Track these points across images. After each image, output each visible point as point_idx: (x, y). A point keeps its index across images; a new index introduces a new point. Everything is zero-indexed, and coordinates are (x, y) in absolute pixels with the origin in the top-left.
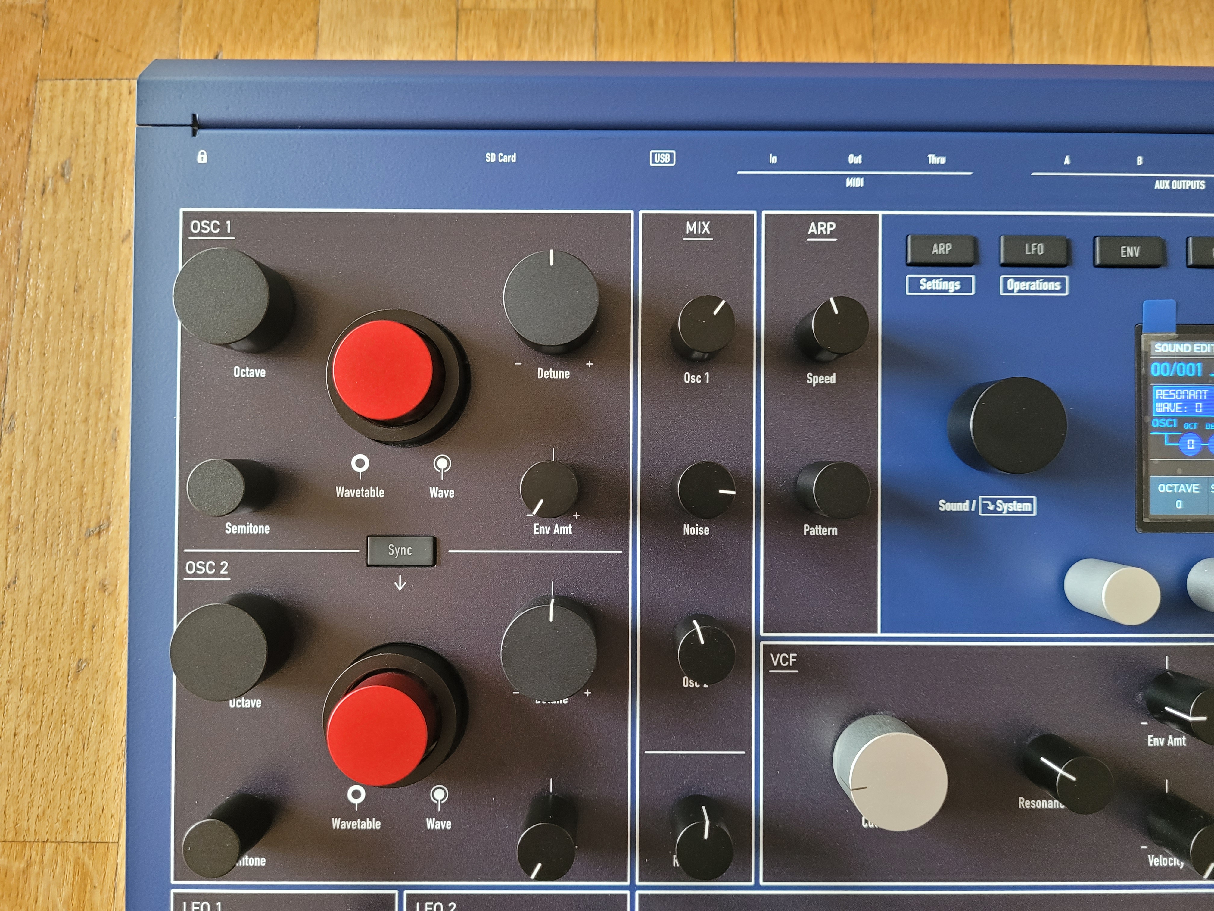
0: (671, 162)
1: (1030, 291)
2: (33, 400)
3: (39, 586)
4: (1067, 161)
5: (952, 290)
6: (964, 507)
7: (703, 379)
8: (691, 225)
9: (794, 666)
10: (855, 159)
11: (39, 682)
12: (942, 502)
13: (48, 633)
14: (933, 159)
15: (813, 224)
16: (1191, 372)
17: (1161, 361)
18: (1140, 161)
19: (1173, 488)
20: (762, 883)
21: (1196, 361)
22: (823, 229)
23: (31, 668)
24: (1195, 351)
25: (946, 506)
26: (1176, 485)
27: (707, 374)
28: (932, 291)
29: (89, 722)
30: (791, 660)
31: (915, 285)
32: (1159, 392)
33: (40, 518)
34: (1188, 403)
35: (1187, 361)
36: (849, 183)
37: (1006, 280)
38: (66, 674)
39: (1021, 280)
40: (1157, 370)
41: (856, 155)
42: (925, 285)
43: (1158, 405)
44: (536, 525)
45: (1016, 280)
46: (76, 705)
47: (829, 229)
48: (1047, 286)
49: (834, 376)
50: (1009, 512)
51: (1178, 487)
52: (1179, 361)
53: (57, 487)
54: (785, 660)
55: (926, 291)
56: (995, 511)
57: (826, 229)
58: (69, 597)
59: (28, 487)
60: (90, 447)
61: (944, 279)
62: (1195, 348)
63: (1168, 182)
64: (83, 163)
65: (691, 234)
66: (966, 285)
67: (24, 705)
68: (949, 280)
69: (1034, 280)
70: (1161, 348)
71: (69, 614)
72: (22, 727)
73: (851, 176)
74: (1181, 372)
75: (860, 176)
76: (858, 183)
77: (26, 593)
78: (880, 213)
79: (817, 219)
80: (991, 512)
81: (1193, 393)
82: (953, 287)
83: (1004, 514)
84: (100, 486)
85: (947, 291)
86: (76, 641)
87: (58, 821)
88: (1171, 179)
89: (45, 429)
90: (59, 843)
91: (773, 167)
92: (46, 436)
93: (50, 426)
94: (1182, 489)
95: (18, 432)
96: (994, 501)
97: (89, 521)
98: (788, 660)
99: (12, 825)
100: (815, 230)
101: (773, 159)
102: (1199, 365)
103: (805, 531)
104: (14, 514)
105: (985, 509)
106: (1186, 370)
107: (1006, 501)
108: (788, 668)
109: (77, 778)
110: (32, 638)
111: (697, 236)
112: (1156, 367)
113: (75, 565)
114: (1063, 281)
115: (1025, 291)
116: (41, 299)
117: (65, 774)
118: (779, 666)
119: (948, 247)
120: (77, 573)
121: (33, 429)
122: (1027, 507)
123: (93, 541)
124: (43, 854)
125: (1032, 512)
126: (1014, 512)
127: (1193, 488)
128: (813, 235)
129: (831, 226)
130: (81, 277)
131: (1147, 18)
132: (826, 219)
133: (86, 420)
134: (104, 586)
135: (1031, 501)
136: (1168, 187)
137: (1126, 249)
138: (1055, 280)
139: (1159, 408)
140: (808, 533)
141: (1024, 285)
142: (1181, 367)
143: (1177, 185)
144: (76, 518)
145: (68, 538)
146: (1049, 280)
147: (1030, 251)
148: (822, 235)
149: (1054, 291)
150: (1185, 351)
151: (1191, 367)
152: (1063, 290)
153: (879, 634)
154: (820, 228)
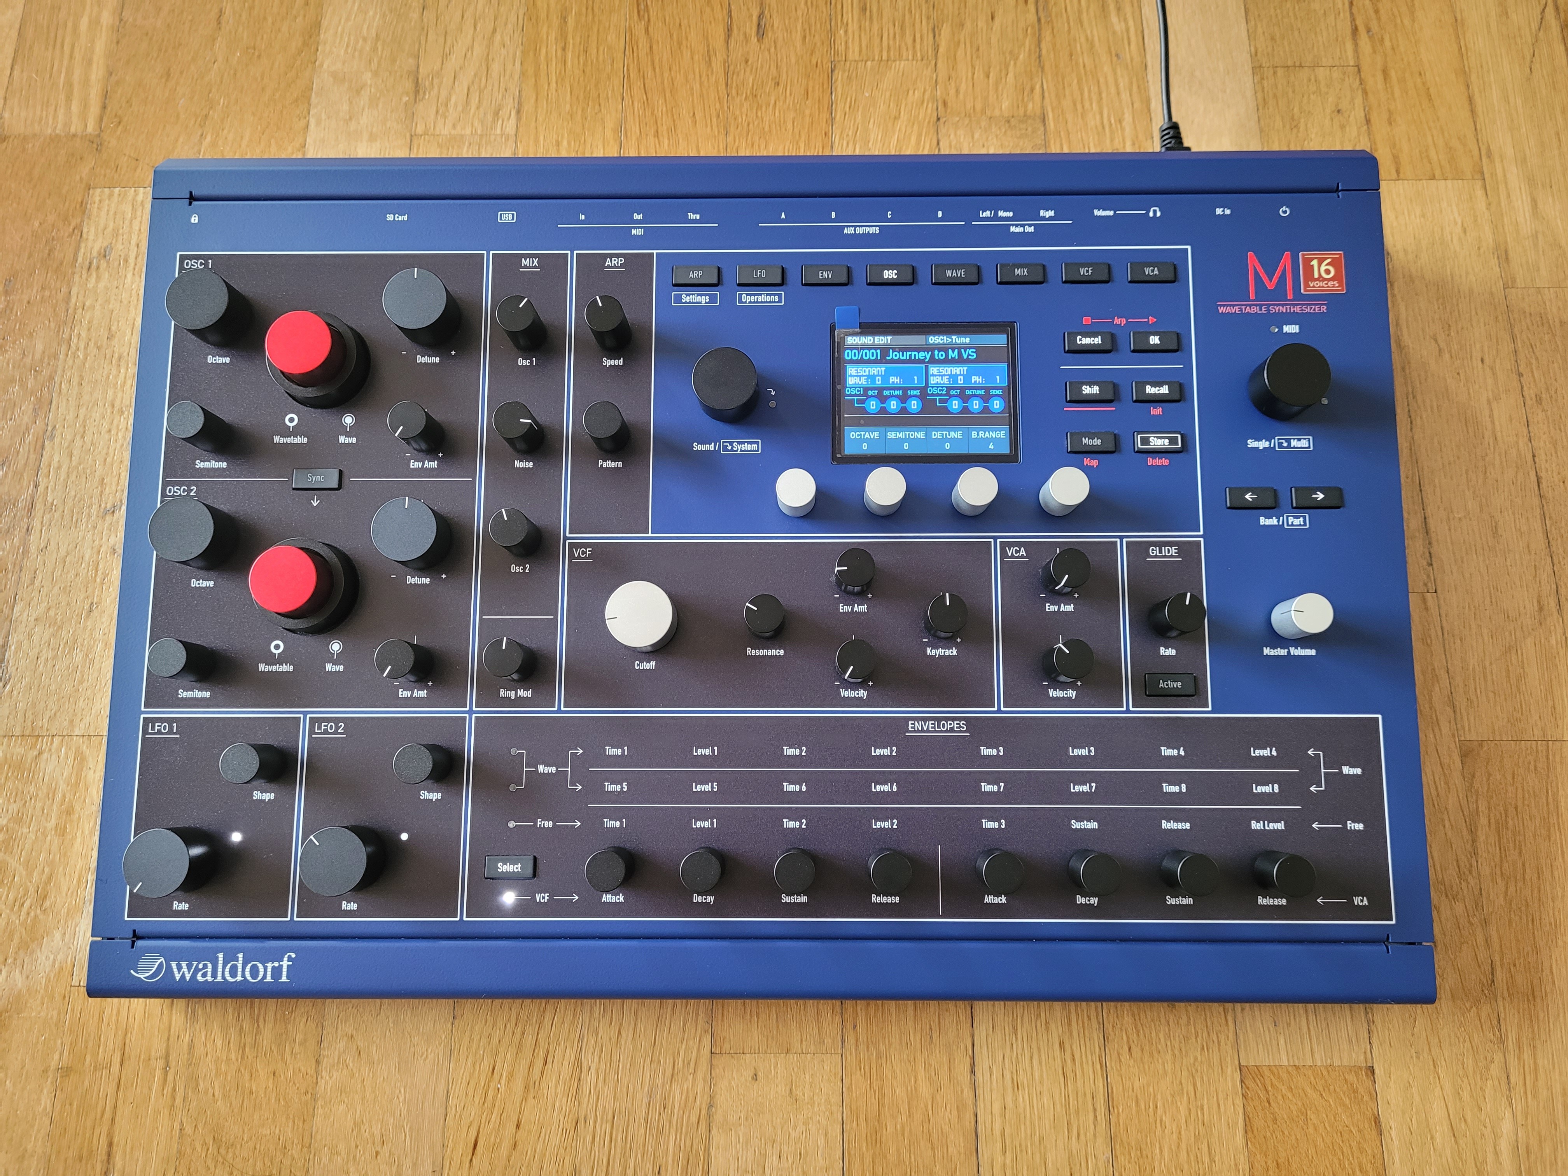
0: (513, 219)
1: (757, 302)
2: (70, 417)
3: (65, 550)
4: (783, 216)
5: (703, 302)
6: (711, 447)
7: (531, 362)
8: (525, 261)
9: (590, 557)
10: (638, 217)
11: (59, 619)
12: (695, 444)
13: (69, 584)
14: (691, 216)
15: (608, 259)
16: (873, 356)
17: (851, 349)
18: (833, 215)
19: (861, 435)
20: (563, 709)
21: (876, 349)
22: (616, 262)
23: (54, 609)
24: (876, 342)
25: (697, 447)
26: (863, 433)
27: (534, 359)
28: (690, 302)
29: (95, 648)
30: (588, 553)
31: (678, 299)
32: (851, 370)
33: (70, 503)
34: (872, 377)
35: (869, 349)
36: (634, 232)
37: (740, 295)
38: (80, 614)
39: (751, 295)
40: (849, 355)
41: (639, 214)
42: (685, 299)
43: (850, 379)
44: (412, 461)
45: (747, 295)
46: (87, 636)
47: (620, 262)
48: (768, 299)
49: (622, 360)
50: (741, 451)
51: (864, 435)
52: (864, 349)
53: (84, 479)
54: (583, 553)
55: (686, 302)
56: (732, 450)
57: (618, 263)
58: (87, 558)
59: (62, 479)
60: (111, 451)
61: (698, 295)
62: (876, 340)
63: (853, 229)
64: (121, 247)
65: (526, 267)
66: (713, 299)
67: (46, 637)
68: (701, 295)
69: (761, 295)
70: (851, 340)
71: (86, 570)
72: (44, 652)
73: (635, 228)
74: (866, 356)
75: (641, 228)
76: (640, 232)
77: (55, 555)
78: (655, 252)
79: (611, 256)
80: (730, 451)
81: (875, 370)
82: (704, 300)
83: (739, 452)
84: (117, 478)
85: (701, 303)
86: (90, 590)
87: (65, 720)
88: (855, 227)
89: (78, 437)
90: (64, 736)
91: (582, 222)
92: (78, 442)
93: (82, 436)
94: (867, 435)
95: (57, 440)
96: (731, 444)
97: (106, 504)
98: (586, 553)
99: (30, 724)
100: (610, 264)
101: (582, 217)
102: (878, 351)
103: (600, 464)
104: (50, 499)
105: (725, 448)
106: (869, 355)
107: (739, 443)
108: (585, 558)
109: (83, 690)
110: (56, 589)
111: (529, 267)
112: (848, 353)
113: (93, 535)
114: (780, 296)
115: (754, 302)
116: (82, 345)
117: (74, 686)
118: (579, 557)
119: (700, 273)
120: (94, 541)
121: (69, 437)
122: (755, 446)
123: (108, 518)
124: (52, 743)
125: (758, 451)
126: (745, 451)
127: (875, 435)
128: (609, 267)
129: (621, 261)
130: (113, 328)
131: (938, 133)
132: (618, 256)
133: (110, 431)
134: (114, 550)
135: (757, 443)
136: (853, 232)
137: (822, 273)
138: (775, 295)
139: (850, 381)
140: (602, 465)
141: (753, 298)
142: (866, 353)
143: (859, 231)
144: (97, 502)
145: (89, 516)
146: (770, 295)
147: (756, 275)
148: (615, 267)
149: (775, 302)
150: (869, 343)
151: (873, 353)
152: (780, 301)
153: (650, 535)
154: (613, 262)
